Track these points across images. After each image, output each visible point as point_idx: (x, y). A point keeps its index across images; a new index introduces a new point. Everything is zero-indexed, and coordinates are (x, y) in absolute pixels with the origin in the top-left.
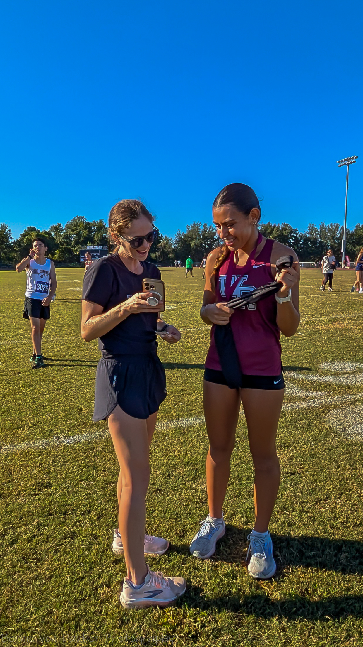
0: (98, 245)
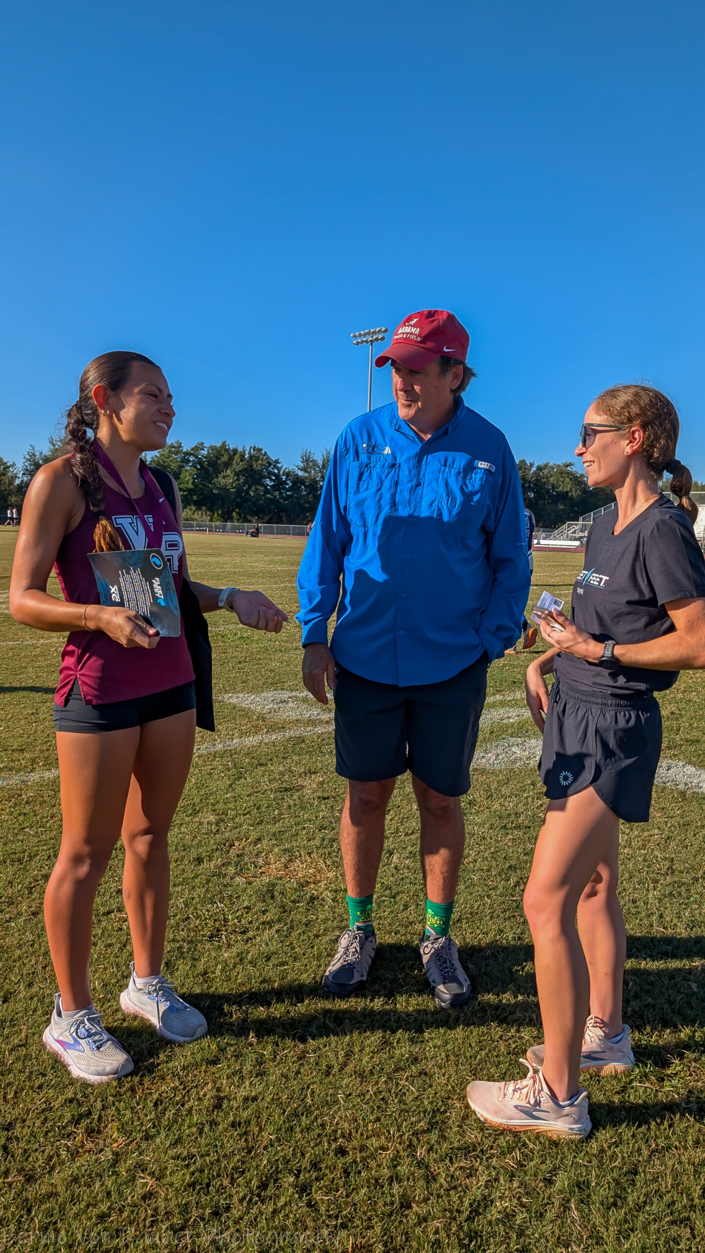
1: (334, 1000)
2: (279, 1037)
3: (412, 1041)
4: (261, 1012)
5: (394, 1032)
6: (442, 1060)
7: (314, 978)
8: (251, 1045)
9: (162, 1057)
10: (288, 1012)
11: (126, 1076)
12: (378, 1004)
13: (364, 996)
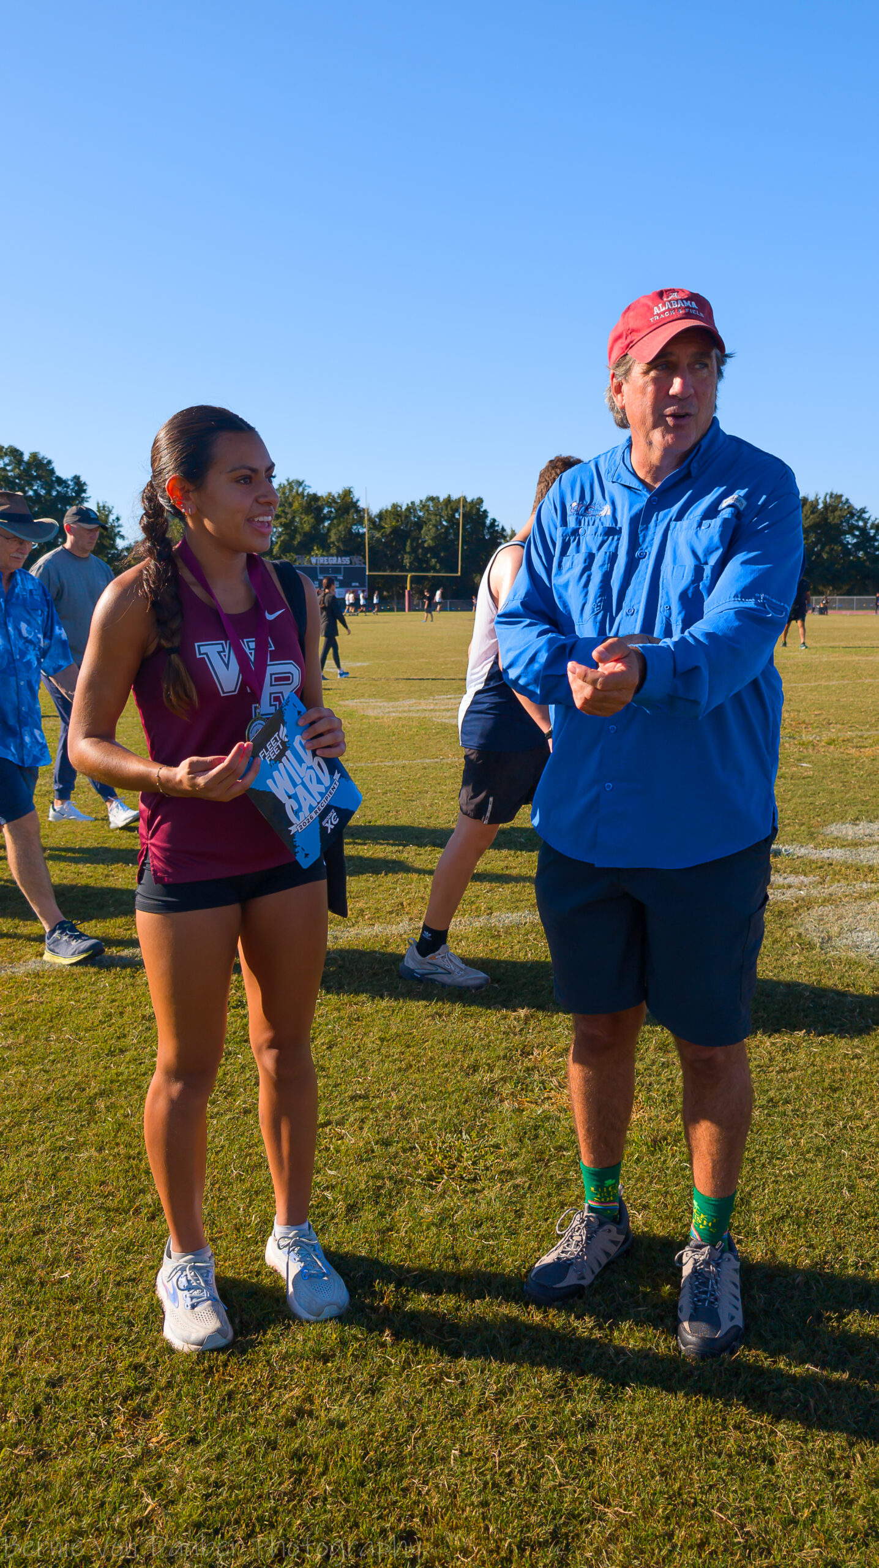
0: (341, 553)
1: (527, 1306)
2: (422, 1344)
3: (602, 1394)
4: (421, 1301)
5: (582, 1373)
6: (628, 1436)
7: (518, 1268)
8: (383, 1345)
9: (269, 1335)
10: (458, 1309)
11: (212, 1351)
12: (585, 1327)
13: (570, 1310)
